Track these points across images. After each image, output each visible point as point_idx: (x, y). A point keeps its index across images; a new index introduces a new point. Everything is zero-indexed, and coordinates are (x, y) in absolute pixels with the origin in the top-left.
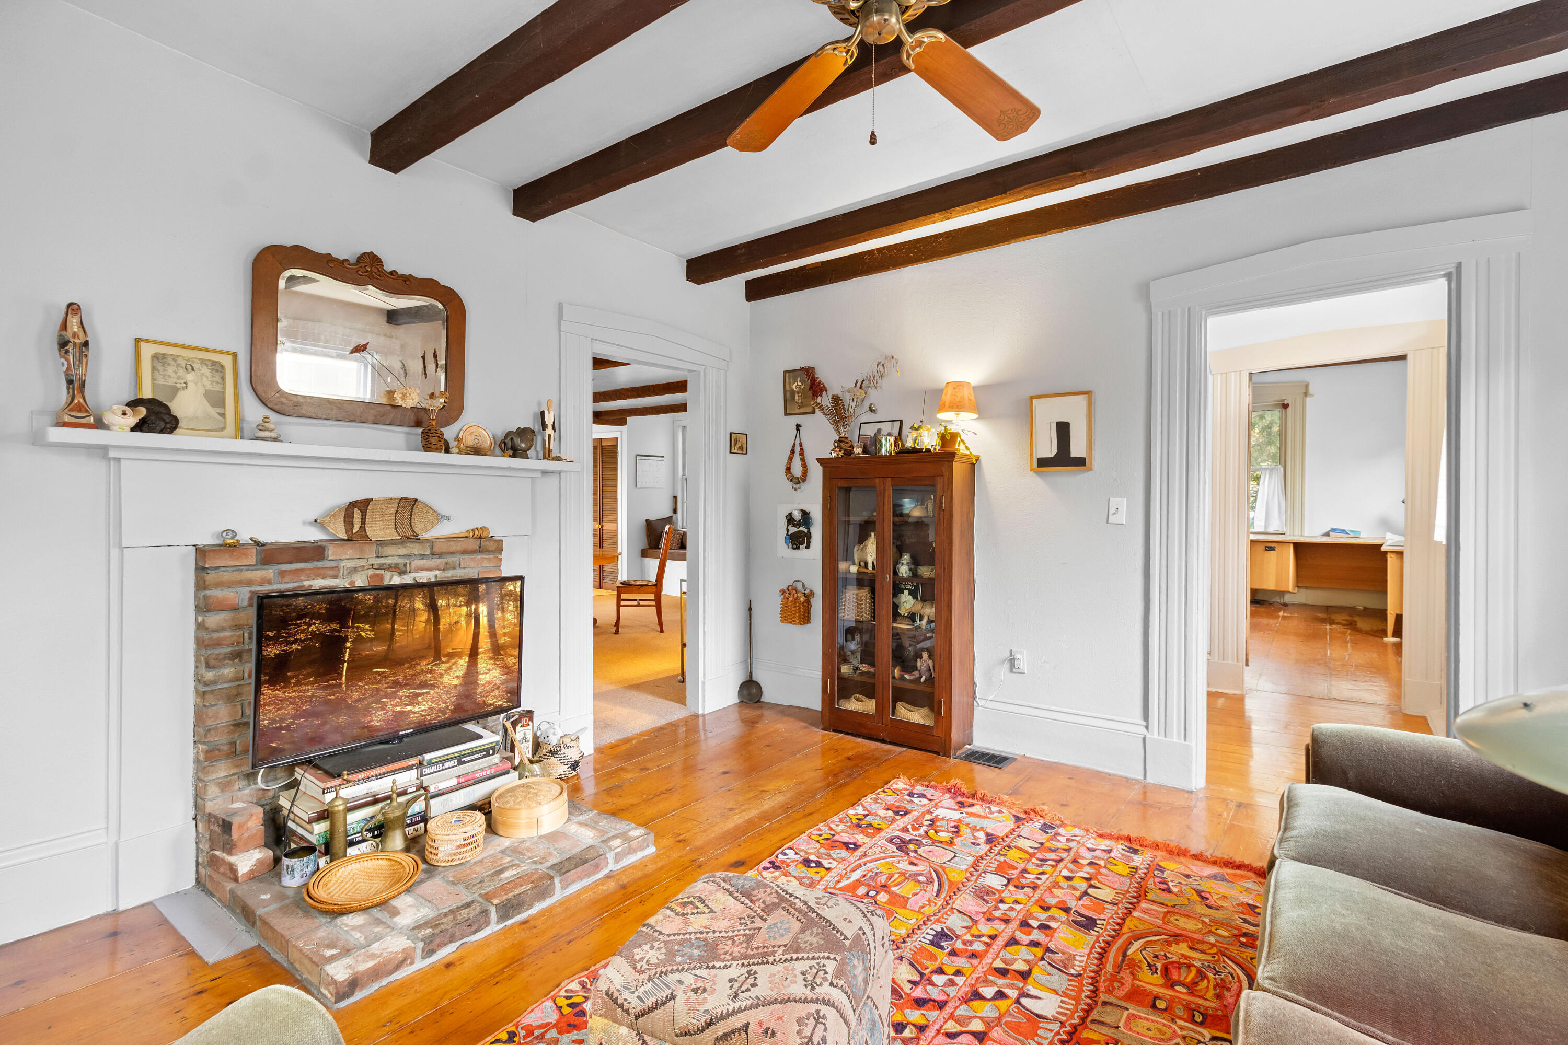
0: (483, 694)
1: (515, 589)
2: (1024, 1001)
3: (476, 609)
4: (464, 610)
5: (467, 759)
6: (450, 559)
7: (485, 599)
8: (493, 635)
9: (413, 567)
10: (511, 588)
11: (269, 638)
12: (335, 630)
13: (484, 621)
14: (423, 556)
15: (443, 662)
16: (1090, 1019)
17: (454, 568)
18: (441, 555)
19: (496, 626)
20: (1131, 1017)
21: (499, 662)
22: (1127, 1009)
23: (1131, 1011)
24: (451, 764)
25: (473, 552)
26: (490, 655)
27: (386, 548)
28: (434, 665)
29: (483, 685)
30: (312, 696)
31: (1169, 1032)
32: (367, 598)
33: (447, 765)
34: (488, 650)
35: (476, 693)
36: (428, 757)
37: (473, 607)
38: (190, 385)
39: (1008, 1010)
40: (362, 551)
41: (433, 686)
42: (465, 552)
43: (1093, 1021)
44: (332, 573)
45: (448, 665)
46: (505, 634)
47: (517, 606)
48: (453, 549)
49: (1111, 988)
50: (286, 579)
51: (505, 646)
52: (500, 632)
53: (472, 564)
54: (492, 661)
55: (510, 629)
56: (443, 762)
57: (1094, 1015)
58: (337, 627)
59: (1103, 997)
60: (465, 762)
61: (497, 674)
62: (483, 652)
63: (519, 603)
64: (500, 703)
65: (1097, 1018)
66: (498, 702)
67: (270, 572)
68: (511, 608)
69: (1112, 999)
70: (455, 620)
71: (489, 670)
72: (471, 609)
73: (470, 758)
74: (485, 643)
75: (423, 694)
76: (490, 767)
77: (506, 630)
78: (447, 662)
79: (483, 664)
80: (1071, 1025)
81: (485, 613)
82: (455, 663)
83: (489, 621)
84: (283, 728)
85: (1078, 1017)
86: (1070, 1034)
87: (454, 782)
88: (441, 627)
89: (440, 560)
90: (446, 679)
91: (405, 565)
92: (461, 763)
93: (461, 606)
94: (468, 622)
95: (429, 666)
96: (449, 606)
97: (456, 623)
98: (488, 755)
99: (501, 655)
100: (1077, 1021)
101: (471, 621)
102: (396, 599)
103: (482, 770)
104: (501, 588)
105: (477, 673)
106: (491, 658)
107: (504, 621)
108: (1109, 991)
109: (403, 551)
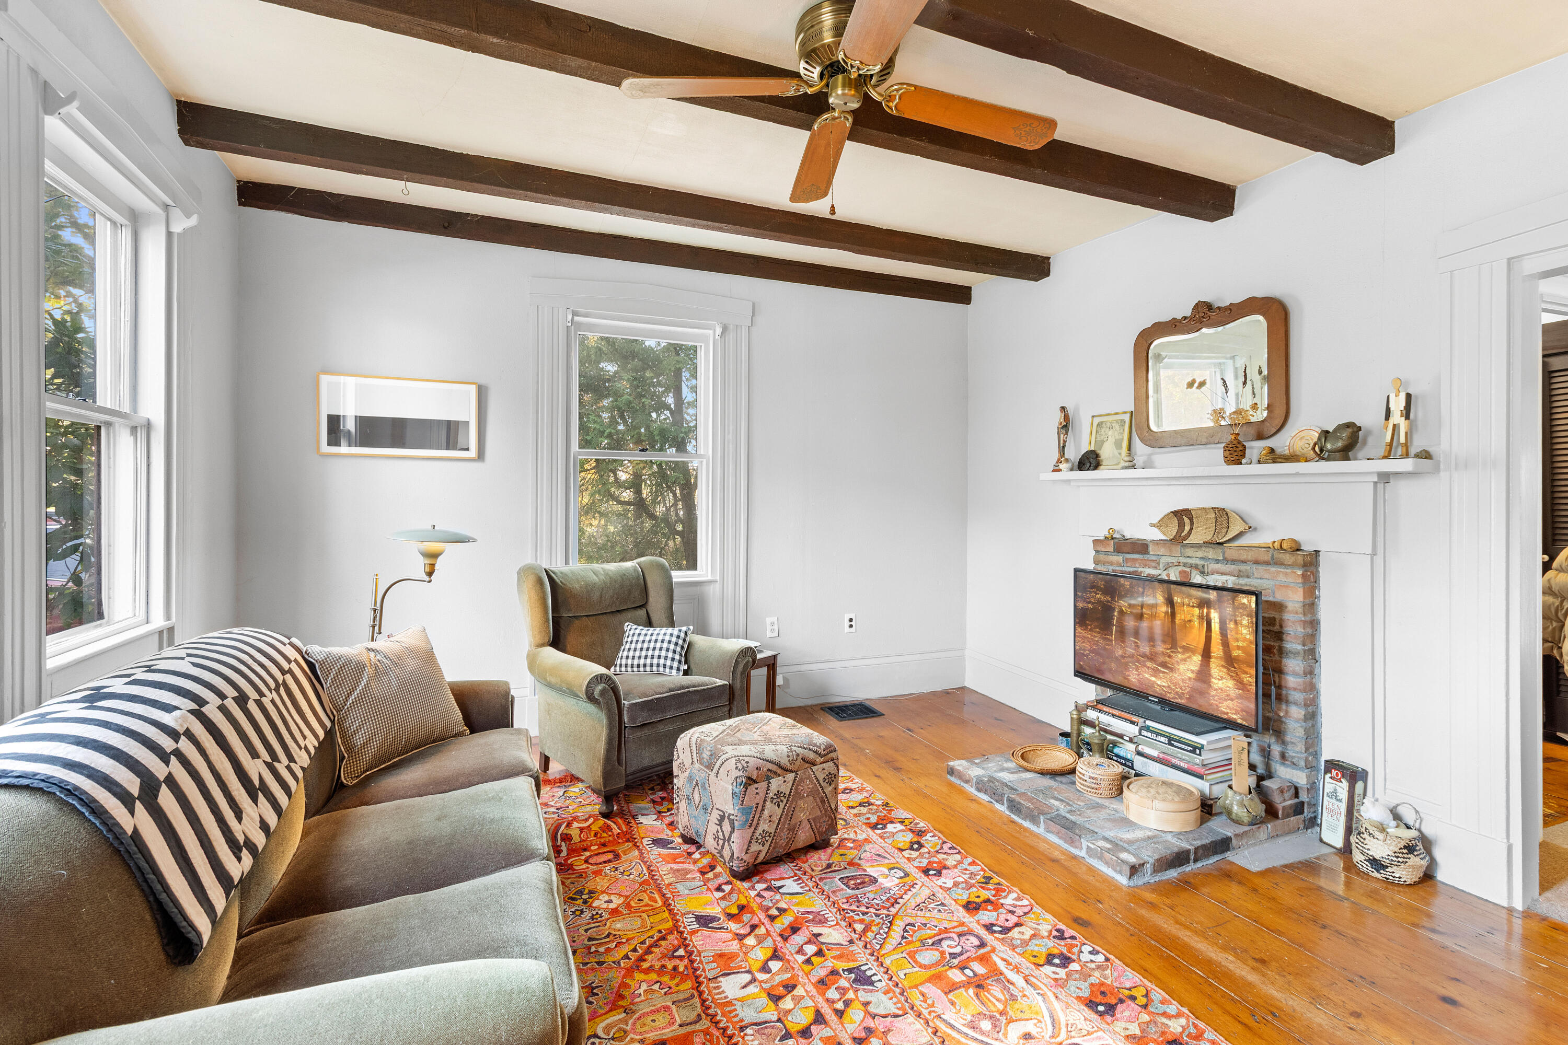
0: (1216, 698)
1: (1250, 603)
2: (748, 977)
3: (1208, 614)
4: (1197, 611)
5: (1176, 744)
6: (1243, 567)
7: (1216, 606)
8: (1225, 644)
9: (1210, 569)
10: (1245, 601)
11: (1079, 597)
12: (1108, 601)
13: (1215, 627)
14: (1218, 561)
15: (1179, 652)
16: (696, 995)
17: (1248, 577)
18: (1234, 561)
19: (1229, 636)
20: (672, 1023)
21: (1232, 674)
22: (680, 1026)
23: (676, 1027)
24: (1162, 739)
25: (1266, 563)
26: (1223, 663)
27: (1187, 550)
28: (1172, 652)
29: (1216, 690)
30: (1097, 641)
31: (639, 1029)
32: (1126, 583)
33: (1159, 738)
34: (1221, 658)
35: (1209, 694)
36: (1148, 723)
37: (1205, 611)
38: (1110, 437)
39: (747, 961)
40: (1170, 550)
41: (1171, 670)
42: (1256, 562)
43: (692, 996)
44: (1154, 564)
45: (1183, 657)
46: (1239, 648)
47: (1252, 623)
48: (1244, 557)
49: (708, 1037)
50: (1129, 565)
51: (1239, 660)
52: (1233, 644)
53: (1266, 576)
54: (1225, 670)
55: (1245, 644)
56: (1158, 734)
57: (696, 1001)
58: (1110, 599)
59: (705, 1023)
60: (1173, 745)
61: (1231, 686)
62: (1216, 658)
63: (1254, 619)
64: (1234, 716)
65: (692, 1001)
66: (1232, 714)
67: (1119, 558)
68: (1245, 622)
69: (697, 1027)
70: (1188, 618)
71: (1221, 677)
72: (1203, 612)
73: (1178, 745)
74: (1217, 649)
75: (1164, 672)
76: (1188, 762)
77: (1240, 644)
78: (1183, 653)
79: (1216, 669)
80: (703, 982)
81: (1217, 620)
82: (1189, 657)
83: (1220, 628)
84: (1085, 655)
85: (704, 991)
86: (697, 977)
87: (1155, 753)
88: (1177, 621)
89: (1233, 567)
90: (1182, 667)
91: (1203, 567)
92: (1170, 744)
93: (1193, 607)
94: (1200, 624)
95: (1168, 651)
96: (1183, 604)
97: (1190, 621)
98: (1194, 752)
99: (1235, 668)
100: (702, 988)
101: (1203, 624)
102: (1144, 588)
103: (1181, 759)
104: (1234, 599)
105: (1210, 675)
106: (1223, 666)
107: (1237, 633)
108: (706, 1032)
109: (1200, 554)
